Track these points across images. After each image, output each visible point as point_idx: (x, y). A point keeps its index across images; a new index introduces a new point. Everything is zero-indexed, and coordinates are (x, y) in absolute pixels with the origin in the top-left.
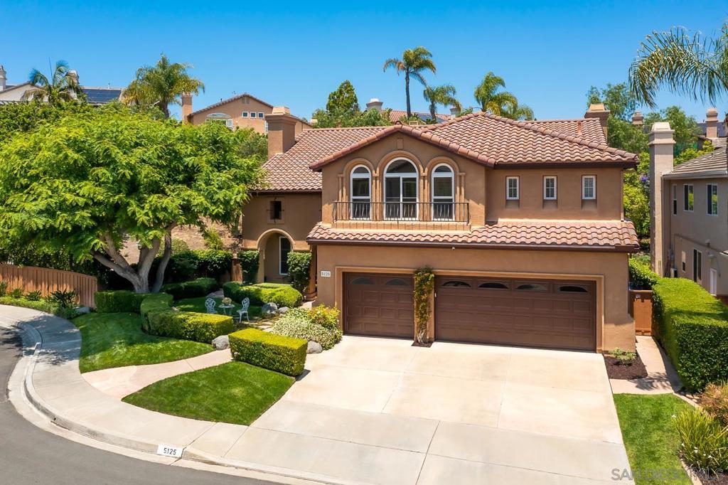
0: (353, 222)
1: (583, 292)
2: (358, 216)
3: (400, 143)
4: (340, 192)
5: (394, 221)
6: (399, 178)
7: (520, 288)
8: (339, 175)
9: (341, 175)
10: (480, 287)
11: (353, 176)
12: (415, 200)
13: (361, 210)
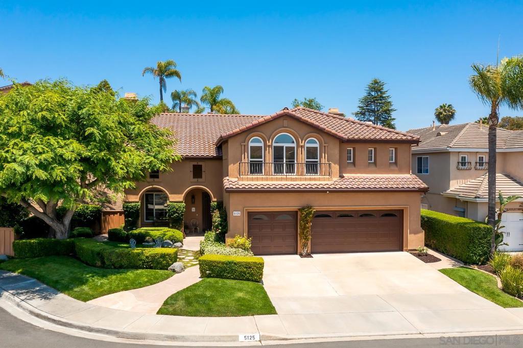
0: (250, 176)
1: (395, 217)
2: (254, 173)
3: (286, 122)
4: (243, 156)
5: (279, 176)
6: (283, 147)
7: (361, 216)
8: (242, 144)
9: (244, 144)
10: (338, 217)
11: (251, 144)
12: (294, 161)
13: (256, 168)
